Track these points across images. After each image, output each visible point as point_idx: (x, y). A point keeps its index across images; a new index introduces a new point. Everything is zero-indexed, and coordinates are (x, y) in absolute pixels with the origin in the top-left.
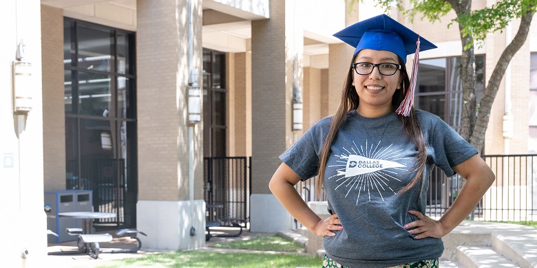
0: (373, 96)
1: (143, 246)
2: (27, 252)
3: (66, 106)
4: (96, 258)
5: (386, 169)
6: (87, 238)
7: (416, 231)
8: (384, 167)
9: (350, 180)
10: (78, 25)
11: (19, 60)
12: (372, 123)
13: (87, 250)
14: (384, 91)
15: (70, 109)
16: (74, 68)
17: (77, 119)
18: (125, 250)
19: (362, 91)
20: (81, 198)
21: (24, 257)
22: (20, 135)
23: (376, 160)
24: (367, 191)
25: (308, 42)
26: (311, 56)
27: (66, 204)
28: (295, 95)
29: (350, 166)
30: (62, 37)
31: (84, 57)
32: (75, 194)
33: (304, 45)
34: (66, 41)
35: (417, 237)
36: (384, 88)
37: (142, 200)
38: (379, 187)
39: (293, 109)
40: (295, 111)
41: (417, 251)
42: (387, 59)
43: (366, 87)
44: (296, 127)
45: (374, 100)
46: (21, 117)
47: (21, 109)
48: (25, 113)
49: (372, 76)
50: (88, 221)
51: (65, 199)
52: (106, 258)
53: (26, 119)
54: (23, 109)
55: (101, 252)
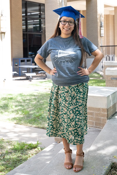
0: (66, 31)
1: (47, 77)
2: (5, 80)
3: (23, 29)
4: (31, 81)
5: (71, 54)
6: (27, 75)
7: (81, 73)
8: (70, 54)
9: (59, 58)
10: (27, 2)
11: (2, 15)
12: (66, 40)
13: (28, 78)
14: (70, 30)
15: (25, 31)
16: (26, 17)
17: (27, 34)
18: (41, 78)
19: (63, 29)
20: (28, 61)
21: (4, 81)
22: (3, 40)
23: (67, 52)
24: (65, 62)
25: (106, 6)
26: (110, 11)
27: (23, 63)
28: (101, 25)
29: (59, 54)
30: (21, 7)
31: (31, 13)
32: (26, 59)
33: (104, 7)
34: (23, 7)
35: (81, 76)
36: (70, 29)
37: (47, 61)
38: (69, 60)
39: (100, 29)
40: (101, 30)
41: (81, 80)
42: (71, 20)
43: (64, 28)
44: (102, 35)
45: (67, 33)
46: (3, 34)
47: (3, 32)
48: (4, 33)
49: (66, 25)
50: (28, 69)
51: (22, 61)
52: (34, 81)
53: (5, 35)
54: (4, 32)
55: (32, 79)
